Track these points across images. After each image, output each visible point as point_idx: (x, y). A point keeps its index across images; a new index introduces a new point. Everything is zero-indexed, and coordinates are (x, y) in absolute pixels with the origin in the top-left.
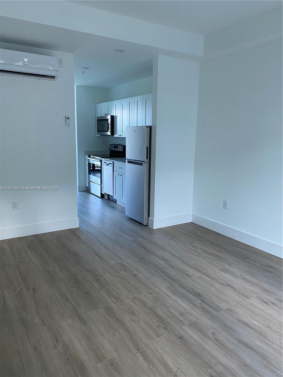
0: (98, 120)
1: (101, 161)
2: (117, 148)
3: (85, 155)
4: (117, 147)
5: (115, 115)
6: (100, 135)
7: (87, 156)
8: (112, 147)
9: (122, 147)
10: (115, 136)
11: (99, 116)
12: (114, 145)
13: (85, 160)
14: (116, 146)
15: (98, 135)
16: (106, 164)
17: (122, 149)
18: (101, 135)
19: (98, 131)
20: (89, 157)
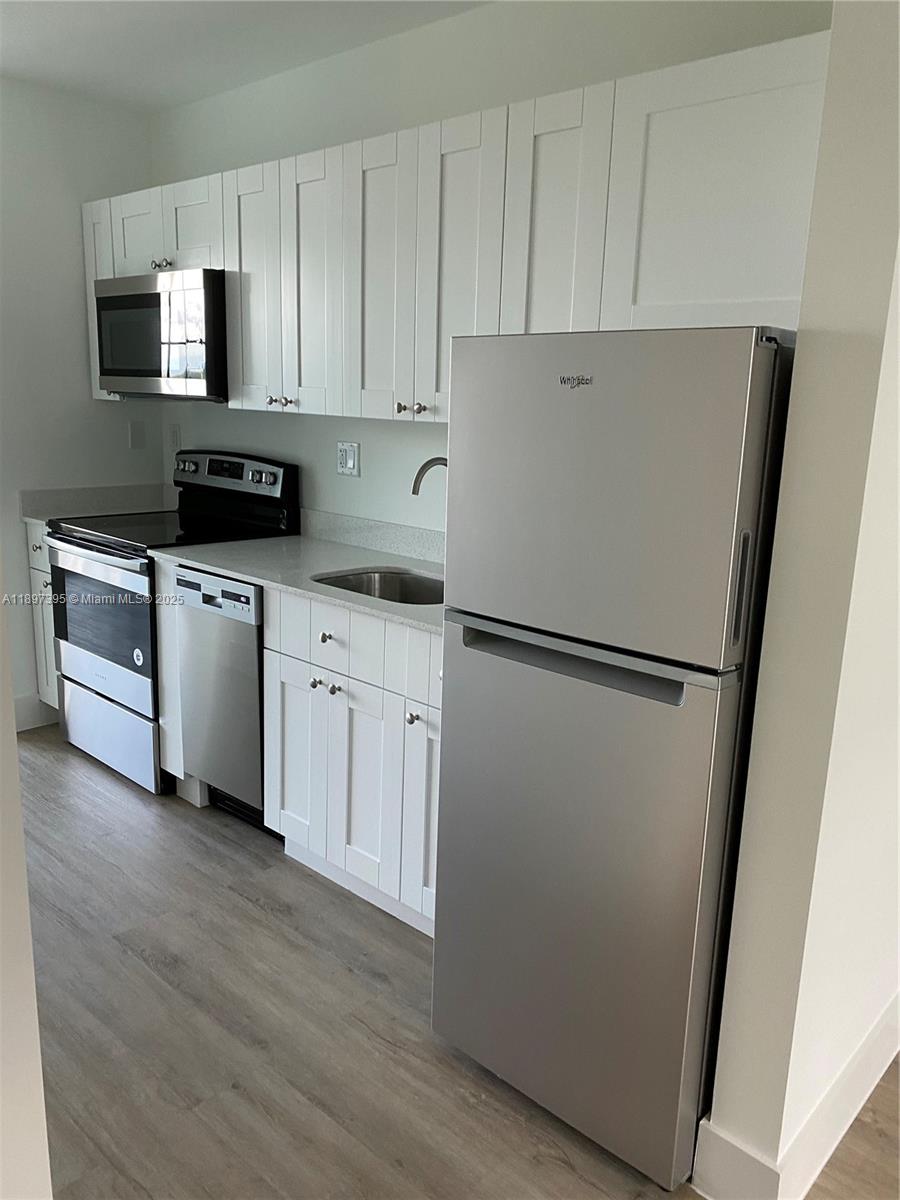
0: (104, 304)
1: (150, 570)
2: (240, 477)
3: (27, 519)
4: (237, 472)
5: (230, 267)
6: (117, 398)
7: (40, 529)
8: (196, 464)
9: (275, 469)
10: (232, 404)
11: (107, 274)
12: (208, 457)
13: (30, 547)
14: (228, 464)
15: (104, 395)
16: (199, 595)
17: (274, 483)
18: (123, 394)
19: (104, 372)
20: (56, 531)
